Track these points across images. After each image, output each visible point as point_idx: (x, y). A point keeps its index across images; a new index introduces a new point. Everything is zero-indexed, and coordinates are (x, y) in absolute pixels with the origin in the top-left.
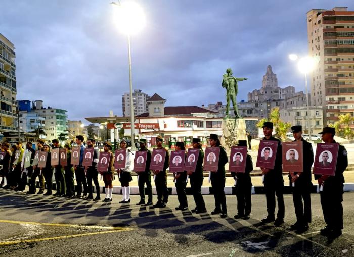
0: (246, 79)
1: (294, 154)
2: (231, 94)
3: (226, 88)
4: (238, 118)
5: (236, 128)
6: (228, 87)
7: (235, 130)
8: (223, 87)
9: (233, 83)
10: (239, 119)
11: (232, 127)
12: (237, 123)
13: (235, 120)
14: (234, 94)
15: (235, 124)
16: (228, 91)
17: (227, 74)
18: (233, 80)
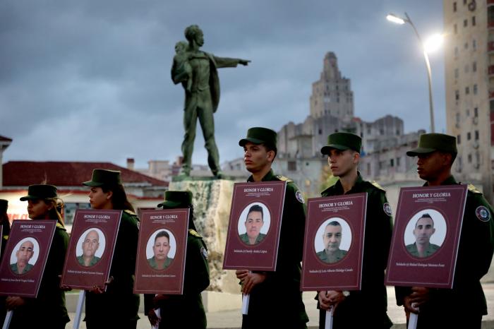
0: (245, 63)
1: (338, 235)
2: (200, 104)
3: (185, 85)
4: (219, 177)
5: (211, 209)
6: (190, 82)
7: (209, 216)
8: (176, 82)
9: (204, 72)
10: (222, 182)
11: (201, 206)
12: (215, 193)
13: (210, 186)
14: (208, 105)
15: (209, 198)
16: (189, 95)
17: (187, 42)
18: (206, 63)
